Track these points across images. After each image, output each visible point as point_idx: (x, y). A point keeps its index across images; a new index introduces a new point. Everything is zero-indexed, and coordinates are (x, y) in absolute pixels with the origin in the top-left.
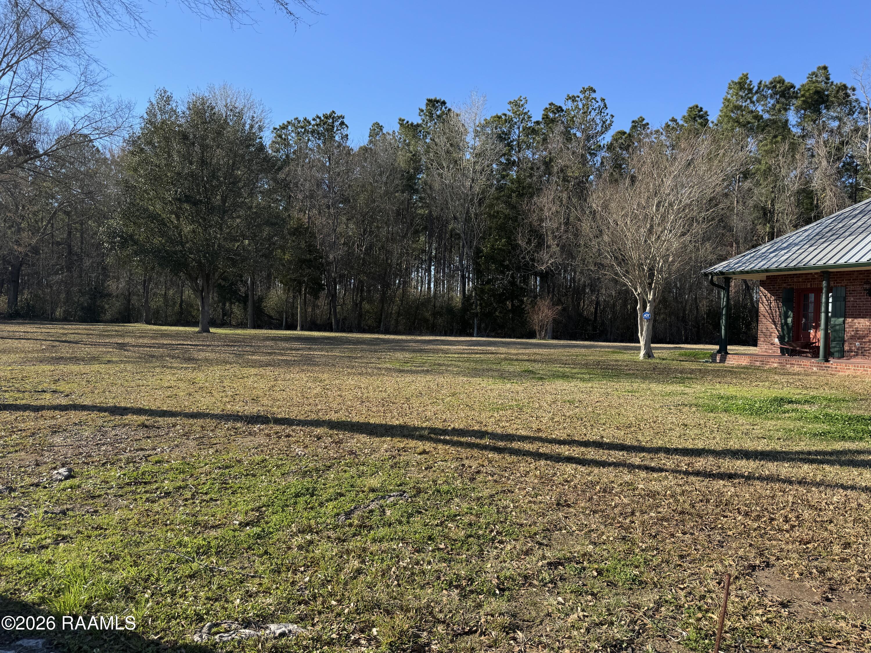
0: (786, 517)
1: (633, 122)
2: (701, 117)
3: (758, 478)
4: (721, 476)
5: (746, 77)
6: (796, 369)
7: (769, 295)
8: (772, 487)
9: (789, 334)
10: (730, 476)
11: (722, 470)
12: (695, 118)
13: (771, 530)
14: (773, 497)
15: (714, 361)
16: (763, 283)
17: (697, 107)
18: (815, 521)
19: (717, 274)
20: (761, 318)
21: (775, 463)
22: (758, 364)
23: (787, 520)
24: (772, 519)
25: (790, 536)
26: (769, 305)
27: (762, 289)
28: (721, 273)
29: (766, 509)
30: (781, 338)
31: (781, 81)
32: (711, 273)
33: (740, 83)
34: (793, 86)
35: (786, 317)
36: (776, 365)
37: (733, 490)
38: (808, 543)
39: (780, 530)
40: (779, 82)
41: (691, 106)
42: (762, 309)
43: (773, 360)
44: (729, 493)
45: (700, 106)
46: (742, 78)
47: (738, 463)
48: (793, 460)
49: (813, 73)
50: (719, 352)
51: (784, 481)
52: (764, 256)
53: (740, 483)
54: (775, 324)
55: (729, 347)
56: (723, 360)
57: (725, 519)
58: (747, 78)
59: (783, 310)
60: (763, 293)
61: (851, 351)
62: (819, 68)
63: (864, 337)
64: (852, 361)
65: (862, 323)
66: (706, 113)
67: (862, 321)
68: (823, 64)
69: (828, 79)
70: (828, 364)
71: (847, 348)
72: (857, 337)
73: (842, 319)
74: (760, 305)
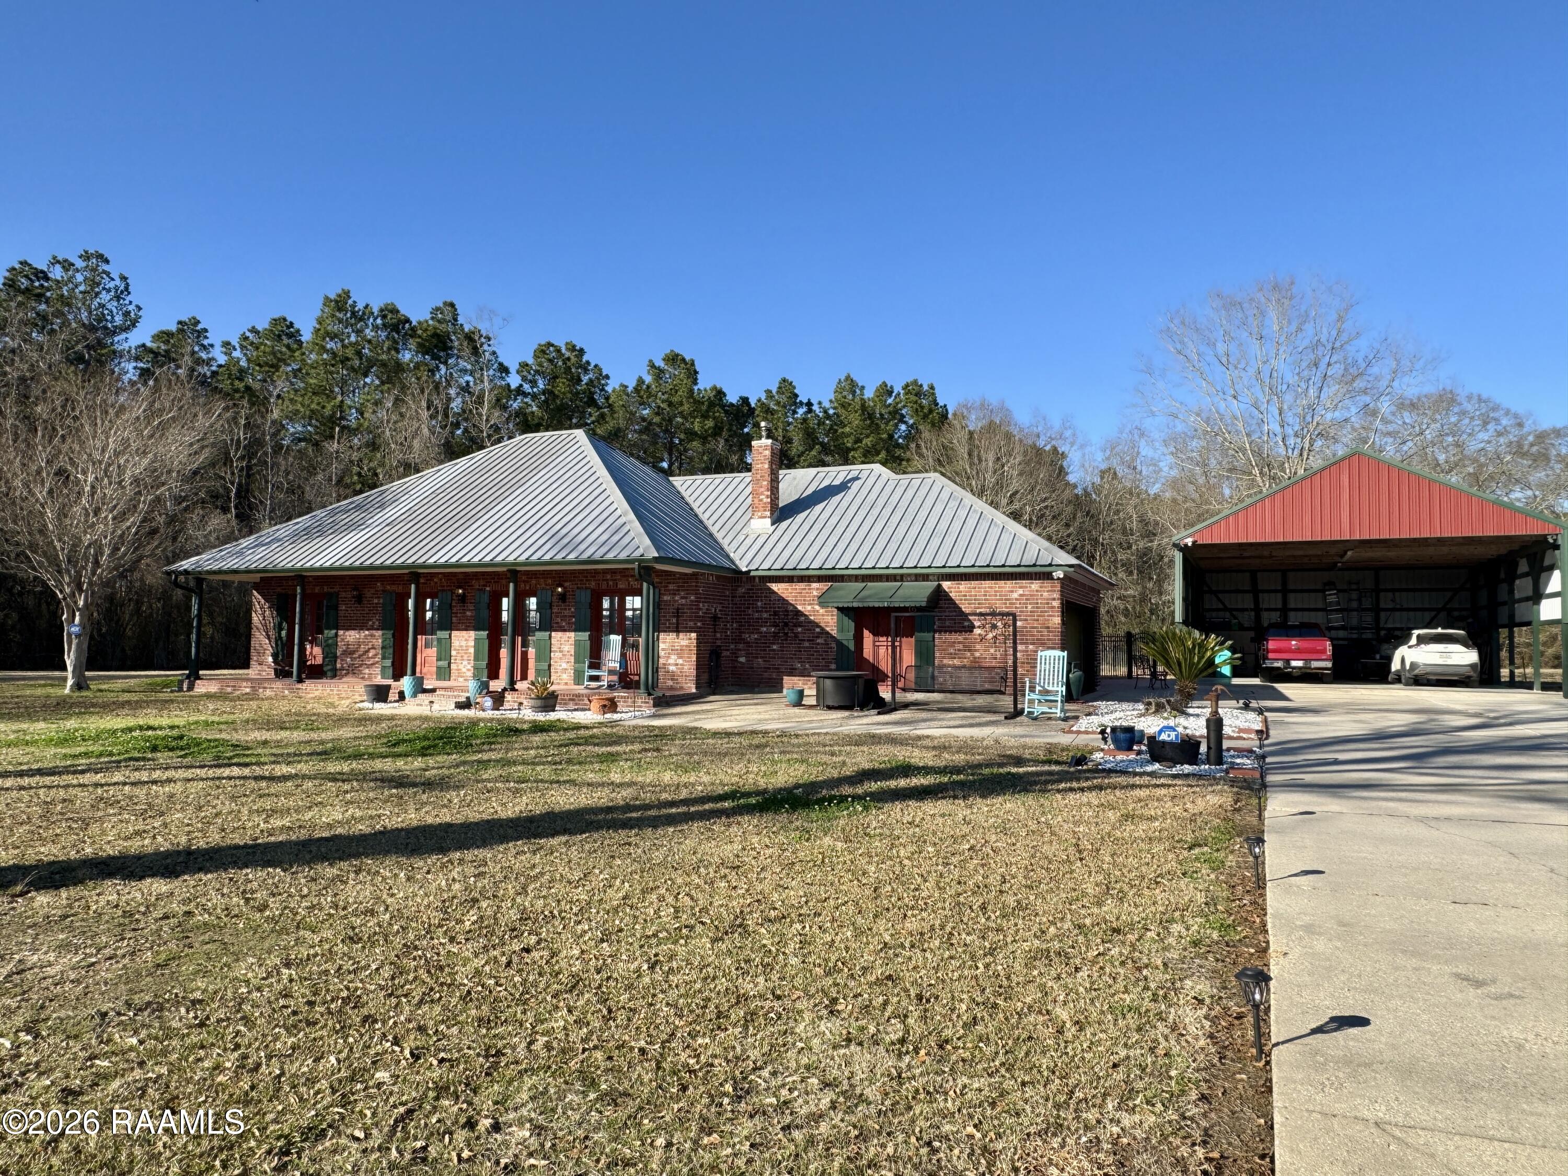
1: (180, 323)
2: (290, 336)
5: (347, 294)
6: (268, 693)
7: (263, 601)
9: (283, 650)
12: (279, 336)
15: (181, 689)
16: (257, 586)
17: (285, 320)
19: (181, 573)
20: (255, 632)
22: (229, 690)
26: (263, 614)
27: (255, 593)
30: (275, 656)
31: (395, 311)
32: (173, 572)
33: (337, 302)
34: (407, 321)
35: (281, 629)
36: (248, 690)
40: (391, 311)
41: (276, 316)
42: (256, 619)
43: (245, 684)
45: (289, 319)
46: (339, 296)
49: (438, 309)
50: (188, 677)
54: (269, 638)
55: (201, 672)
56: (191, 688)
58: (349, 297)
59: (277, 620)
60: (257, 598)
61: (342, 669)
62: (445, 303)
63: (353, 652)
64: (344, 679)
65: (352, 636)
66: (298, 331)
67: (352, 633)
68: (449, 300)
69: (456, 320)
70: (300, 686)
71: (338, 666)
72: (348, 652)
73: (334, 632)
74: (254, 614)
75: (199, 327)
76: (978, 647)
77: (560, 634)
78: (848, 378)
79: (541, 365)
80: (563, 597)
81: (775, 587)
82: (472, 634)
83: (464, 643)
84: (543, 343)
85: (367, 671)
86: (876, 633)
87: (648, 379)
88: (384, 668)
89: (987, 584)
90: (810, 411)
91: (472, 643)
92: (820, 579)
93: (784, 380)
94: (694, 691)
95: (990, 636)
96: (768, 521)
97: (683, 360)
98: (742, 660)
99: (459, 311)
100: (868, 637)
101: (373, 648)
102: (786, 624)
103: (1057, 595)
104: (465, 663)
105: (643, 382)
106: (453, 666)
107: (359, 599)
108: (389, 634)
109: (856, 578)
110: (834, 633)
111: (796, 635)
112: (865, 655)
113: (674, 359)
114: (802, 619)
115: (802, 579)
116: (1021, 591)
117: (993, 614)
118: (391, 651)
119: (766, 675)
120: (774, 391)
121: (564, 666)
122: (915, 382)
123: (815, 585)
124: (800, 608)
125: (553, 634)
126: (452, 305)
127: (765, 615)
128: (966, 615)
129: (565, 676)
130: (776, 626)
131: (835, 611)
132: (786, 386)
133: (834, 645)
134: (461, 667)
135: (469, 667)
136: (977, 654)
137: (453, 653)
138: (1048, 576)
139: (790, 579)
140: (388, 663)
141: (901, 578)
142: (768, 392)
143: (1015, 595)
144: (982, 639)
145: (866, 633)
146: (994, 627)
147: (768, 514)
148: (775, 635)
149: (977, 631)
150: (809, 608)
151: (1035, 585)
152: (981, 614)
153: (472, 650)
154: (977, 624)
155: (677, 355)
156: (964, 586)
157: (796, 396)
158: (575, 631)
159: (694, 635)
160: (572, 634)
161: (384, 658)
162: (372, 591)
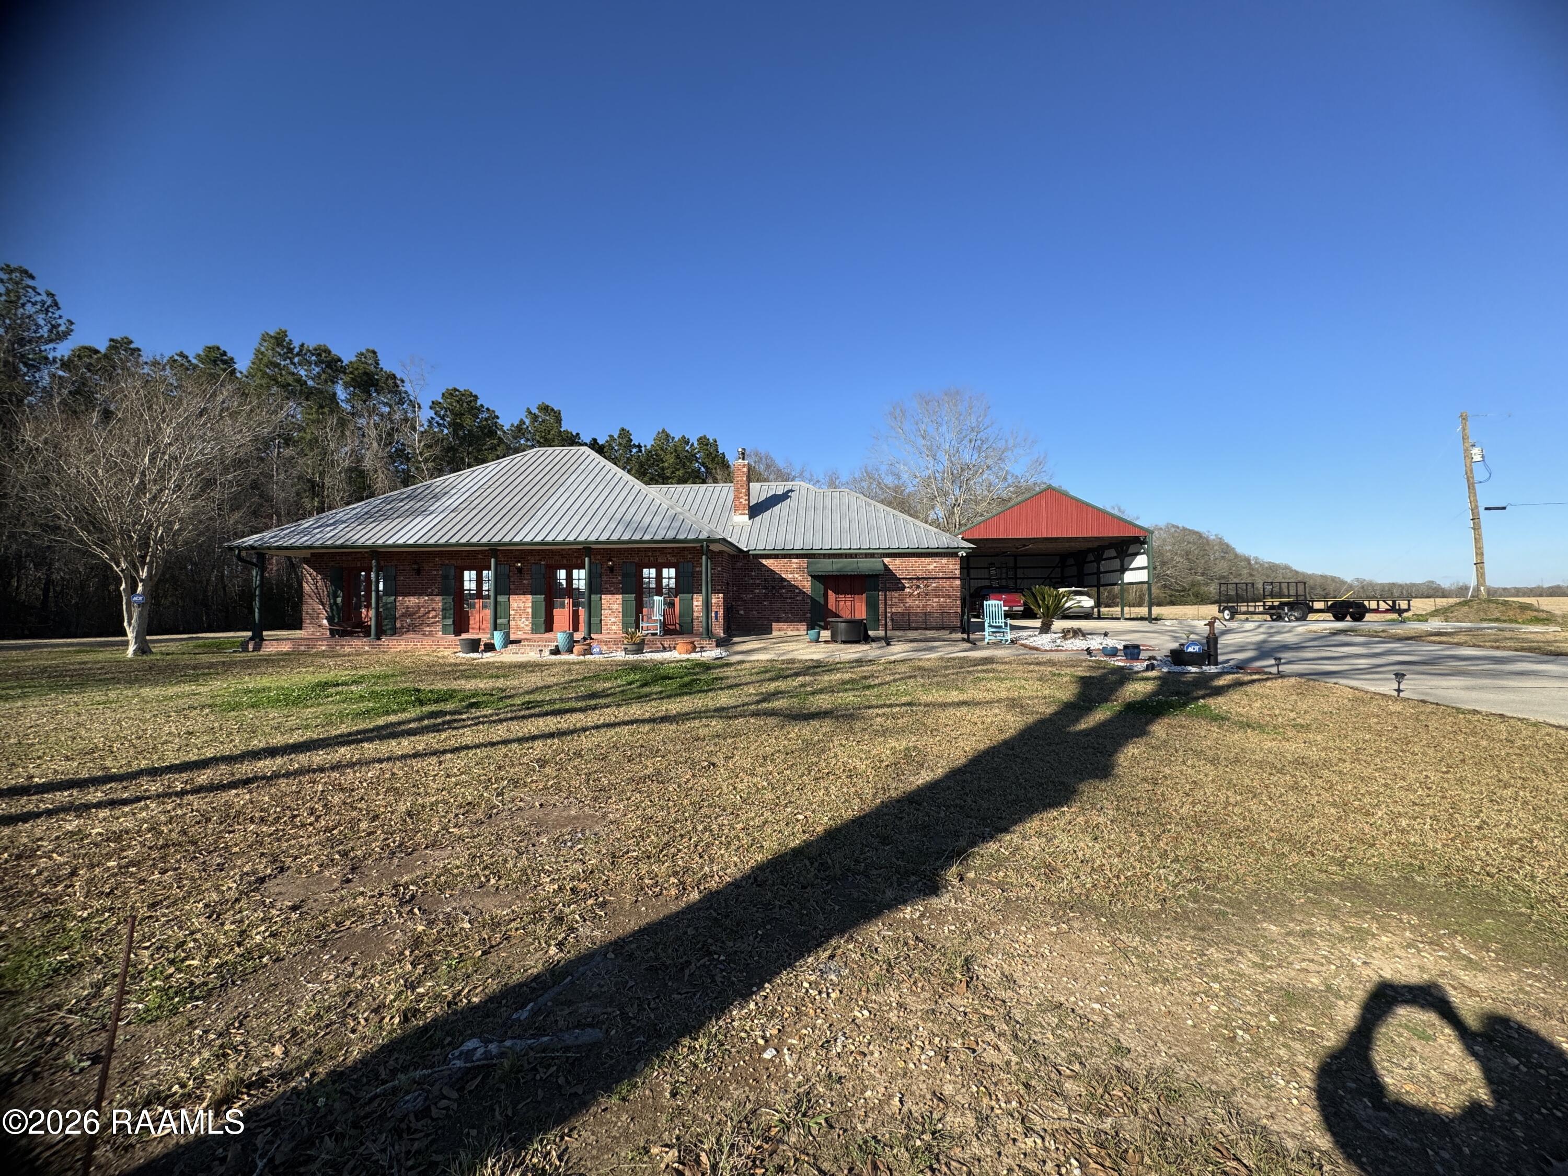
0: (312, 809)
1: (112, 340)
2: (225, 362)
3: (284, 775)
4: (233, 785)
5: (285, 333)
6: (347, 650)
7: (315, 574)
8: (300, 781)
9: (339, 614)
10: (246, 782)
11: (238, 776)
12: (215, 361)
13: (291, 829)
14: (299, 792)
15: (245, 650)
16: (307, 561)
17: (218, 348)
18: (345, 803)
19: (246, 548)
20: (306, 599)
21: (308, 754)
22: (302, 648)
23: (312, 811)
24: (295, 816)
25: (314, 828)
26: (316, 584)
27: (306, 566)
28: (252, 547)
29: (288, 807)
30: (330, 619)
31: (328, 351)
32: (237, 547)
33: (276, 338)
34: (340, 360)
35: (335, 596)
36: (324, 648)
37: (248, 797)
38: (333, 829)
39: (303, 825)
40: (325, 351)
42: (307, 588)
43: (320, 643)
44: (242, 802)
45: (223, 348)
46: (279, 334)
47: (261, 764)
48: (329, 745)
49: (362, 354)
50: (251, 639)
51: (314, 771)
52: (306, 532)
53: (258, 786)
54: (323, 604)
55: (265, 633)
56: (257, 648)
57: (231, 835)
58: (286, 336)
59: (331, 589)
60: (308, 572)
61: (402, 627)
62: (368, 350)
63: (414, 614)
64: (404, 636)
65: (412, 601)
66: (232, 359)
67: (412, 598)
68: (371, 348)
69: (378, 364)
70: (379, 642)
71: (398, 625)
72: (408, 614)
73: (393, 598)
74: (305, 585)
75: (132, 346)
76: (908, 600)
77: (609, 596)
78: (663, 431)
79: (451, 404)
80: (611, 569)
81: (764, 562)
82: (530, 597)
83: (522, 605)
84: (450, 388)
85: (428, 629)
86: (837, 592)
87: (527, 422)
88: (444, 627)
89: (913, 560)
90: (641, 451)
91: (530, 605)
92: (798, 556)
93: (623, 429)
94: (722, 635)
95: (916, 593)
96: (747, 517)
97: (553, 409)
98: (742, 612)
99: (379, 357)
100: (831, 595)
101: (434, 610)
102: (774, 588)
103: (958, 567)
104: (523, 620)
105: (524, 423)
106: (512, 623)
107: (418, 572)
108: (450, 599)
109: (825, 556)
110: (809, 593)
111: (781, 595)
112: (830, 607)
113: (545, 409)
114: (786, 583)
115: (785, 556)
116: (935, 565)
117: (918, 579)
118: (452, 612)
119: (759, 622)
120: (616, 437)
121: (613, 620)
122: (705, 437)
123: (794, 561)
124: (784, 576)
125: (603, 596)
126: (374, 352)
127: (758, 581)
128: (900, 579)
129: (614, 628)
130: (765, 588)
131: (810, 578)
132: (624, 433)
133: (809, 601)
134: (519, 623)
135: (527, 623)
136: (907, 605)
137: (512, 612)
138: (955, 555)
139: (776, 557)
140: (449, 622)
141: (856, 556)
142: (611, 436)
143: (932, 567)
144: (911, 595)
145: (830, 592)
146: (918, 587)
147: (747, 512)
148: (766, 595)
149: (907, 590)
150: (790, 576)
151: (944, 561)
152: (910, 579)
153: (530, 610)
154: (907, 585)
155: (548, 406)
156: (898, 561)
157: (631, 440)
158: (622, 593)
159: (721, 595)
160: (620, 596)
161: (444, 618)
162: (431, 565)
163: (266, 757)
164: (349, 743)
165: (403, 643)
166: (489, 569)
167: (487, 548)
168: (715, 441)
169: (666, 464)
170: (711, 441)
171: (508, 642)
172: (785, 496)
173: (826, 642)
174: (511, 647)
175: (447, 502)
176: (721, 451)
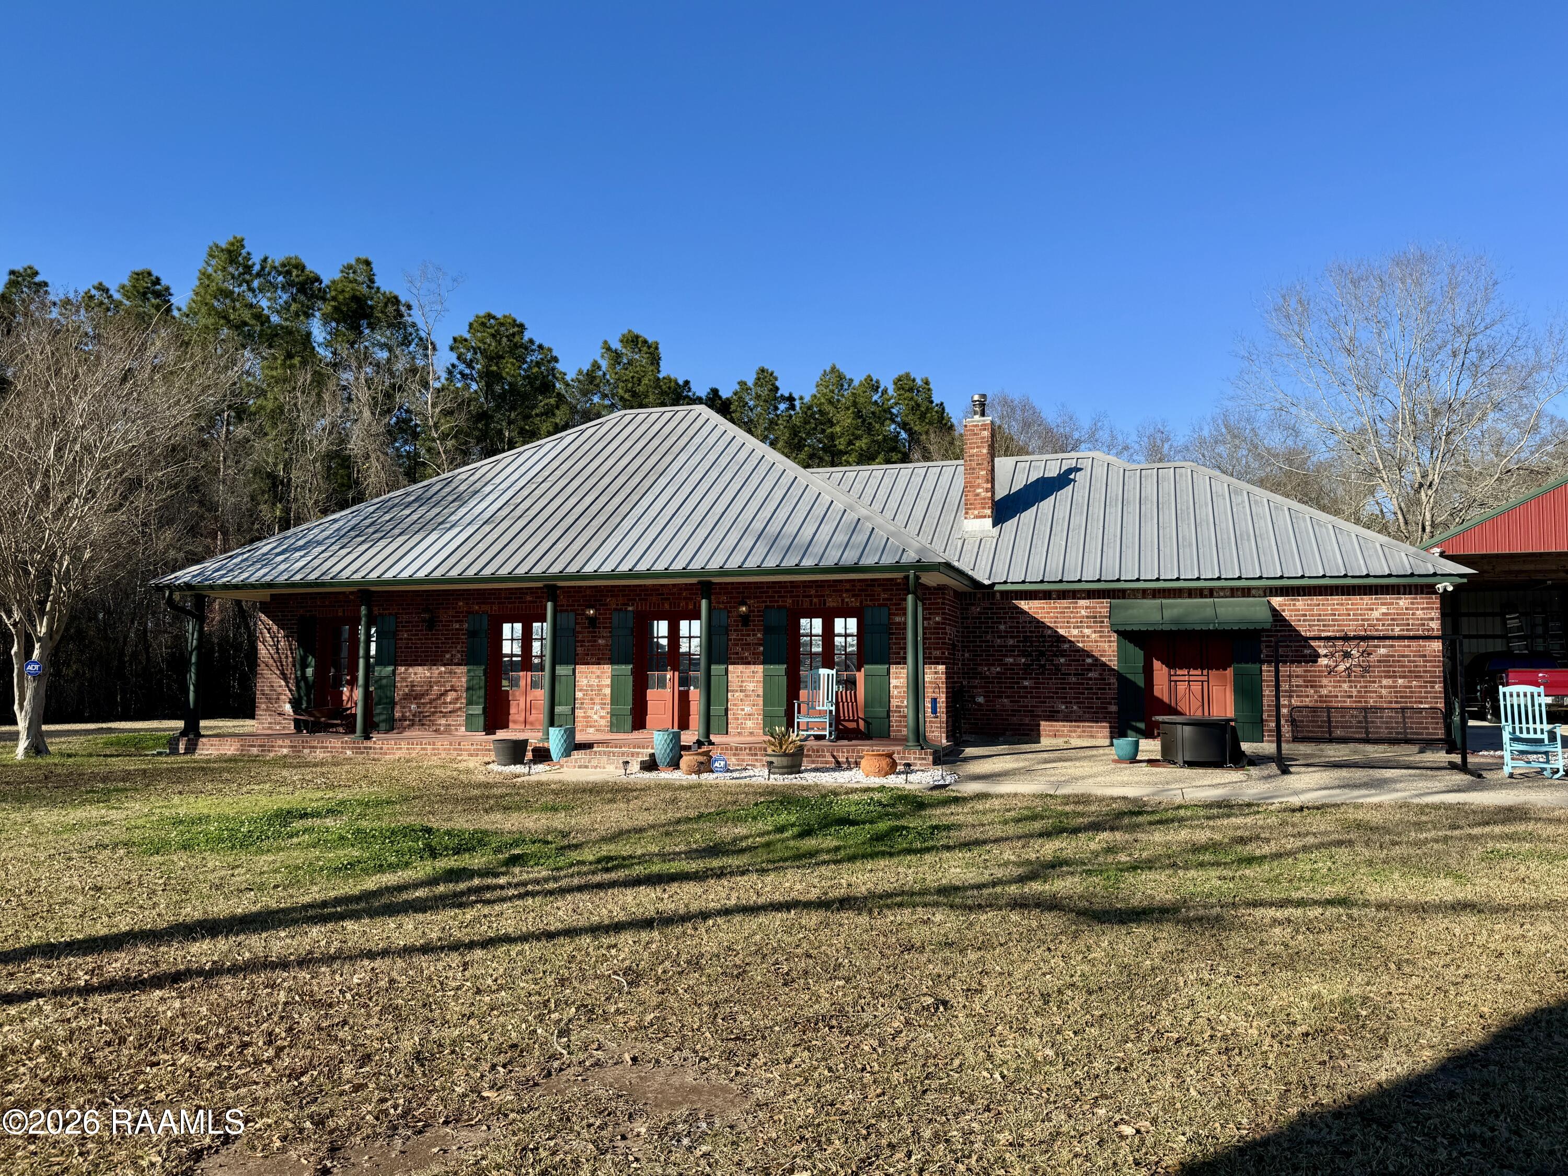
0: (270, 1034)
1: (11, 273)
2: (158, 295)
3: (229, 971)
4: (157, 982)
5: (240, 243)
6: (320, 754)
7: (275, 628)
8: (252, 982)
9: (308, 695)
10: (175, 977)
11: (164, 967)
12: (144, 294)
13: (240, 1067)
14: (251, 1003)
15: (174, 751)
16: (266, 608)
17: (149, 274)
18: (319, 1029)
19: (179, 588)
20: (262, 670)
21: (264, 935)
22: (255, 751)
23: (270, 1037)
24: (245, 1045)
25: (274, 1070)
26: (276, 646)
27: (263, 617)
28: (188, 586)
29: (236, 1028)
30: (295, 703)
31: (301, 267)
32: (168, 586)
33: (229, 252)
34: (318, 279)
35: (304, 666)
36: (285, 751)
37: (177, 1004)
38: (302, 1074)
39: (258, 1063)
40: (296, 267)
41: (138, 269)
42: (263, 652)
43: (280, 742)
44: (169, 1014)
45: (155, 273)
46: (232, 244)
47: (195, 948)
48: (295, 922)
49: (350, 267)
50: (184, 733)
51: (273, 966)
52: (265, 560)
53: (193, 987)
54: (285, 679)
55: (203, 723)
56: (191, 748)
57: (155, 1070)
58: (243, 246)
59: (298, 653)
60: (264, 624)
61: (403, 719)
62: (358, 260)
63: (422, 695)
64: (407, 734)
65: (419, 674)
66: (167, 289)
67: (419, 669)
68: (363, 256)
69: (372, 281)
70: (368, 744)
71: (397, 715)
72: (414, 695)
73: (390, 668)
74: (260, 646)
75: (38, 279)
76: (1325, 681)
77: (741, 668)
78: (833, 369)
79: (482, 341)
80: (745, 620)
81: (1024, 605)
82: (608, 668)
83: (594, 682)
84: (482, 314)
85: (443, 721)
86: (1172, 663)
87: (604, 364)
88: (469, 717)
89: (1335, 599)
90: (793, 407)
91: (608, 682)
92: (1090, 594)
93: (763, 370)
94: (944, 741)
95: (1342, 667)
96: (989, 521)
97: (645, 342)
98: (981, 700)
99: (375, 270)
100: (1160, 670)
101: (453, 689)
102: (1042, 654)
103: (1436, 614)
104: (597, 707)
105: (599, 367)
106: (579, 713)
107: (431, 624)
108: (479, 671)
109: (1145, 593)
110: (1114, 664)
111: (1058, 668)
112: (1157, 693)
113: (633, 341)
114: (1066, 646)
115: (1063, 595)
116: (1384, 609)
117: (1346, 638)
118: (482, 692)
119: (1015, 720)
120: (750, 383)
121: (747, 709)
122: (907, 375)
123: (1082, 603)
124: (1061, 632)
125: (731, 668)
126: (368, 263)
127: (1011, 642)
128: (1307, 639)
129: (749, 724)
130: (1024, 654)
131: (1114, 637)
132: (765, 377)
133: (1113, 680)
134: (590, 713)
135: (603, 713)
136: (1324, 692)
137: (579, 695)
138: (1429, 589)
139: (1046, 595)
140: (478, 710)
141: (1211, 592)
142: (742, 384)
143: (1376, 614)
144: (1331, 671)
145: (1157, 664)
146: (1347, 655)
147: (988, 512)
148: (1027, 669)
149: (1323, 661)
150: (1075, 632)
151: (1404, 602)
152: (1328, 639)
153: (608, 691)
154: (1322, 651)
155: (637, 337)
156: (1301, 603)
157: (777, 389)
158: (763, 663)
159: (941, 668)
160: (760, 668)
161: (470, 703)
162: (451, 612)
163: (203, 937)
164: (323, 919)
165: (404, 745)
166: (543, 619)
167: (540, 584)
168: (927, 383)
169: (838, 429)
170: (919, 382)
171: (573, 746)
172: (1063, 480)
173: (1151, 762)
174: (577, 755)
175: (478, 507)
176: (936, 400)
